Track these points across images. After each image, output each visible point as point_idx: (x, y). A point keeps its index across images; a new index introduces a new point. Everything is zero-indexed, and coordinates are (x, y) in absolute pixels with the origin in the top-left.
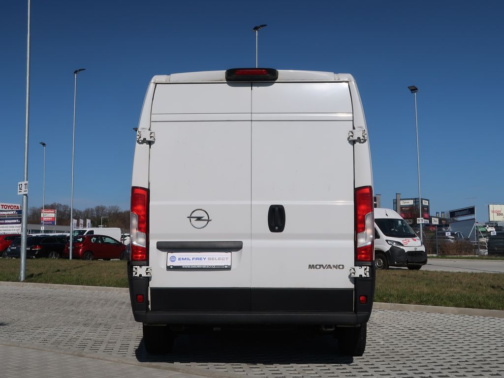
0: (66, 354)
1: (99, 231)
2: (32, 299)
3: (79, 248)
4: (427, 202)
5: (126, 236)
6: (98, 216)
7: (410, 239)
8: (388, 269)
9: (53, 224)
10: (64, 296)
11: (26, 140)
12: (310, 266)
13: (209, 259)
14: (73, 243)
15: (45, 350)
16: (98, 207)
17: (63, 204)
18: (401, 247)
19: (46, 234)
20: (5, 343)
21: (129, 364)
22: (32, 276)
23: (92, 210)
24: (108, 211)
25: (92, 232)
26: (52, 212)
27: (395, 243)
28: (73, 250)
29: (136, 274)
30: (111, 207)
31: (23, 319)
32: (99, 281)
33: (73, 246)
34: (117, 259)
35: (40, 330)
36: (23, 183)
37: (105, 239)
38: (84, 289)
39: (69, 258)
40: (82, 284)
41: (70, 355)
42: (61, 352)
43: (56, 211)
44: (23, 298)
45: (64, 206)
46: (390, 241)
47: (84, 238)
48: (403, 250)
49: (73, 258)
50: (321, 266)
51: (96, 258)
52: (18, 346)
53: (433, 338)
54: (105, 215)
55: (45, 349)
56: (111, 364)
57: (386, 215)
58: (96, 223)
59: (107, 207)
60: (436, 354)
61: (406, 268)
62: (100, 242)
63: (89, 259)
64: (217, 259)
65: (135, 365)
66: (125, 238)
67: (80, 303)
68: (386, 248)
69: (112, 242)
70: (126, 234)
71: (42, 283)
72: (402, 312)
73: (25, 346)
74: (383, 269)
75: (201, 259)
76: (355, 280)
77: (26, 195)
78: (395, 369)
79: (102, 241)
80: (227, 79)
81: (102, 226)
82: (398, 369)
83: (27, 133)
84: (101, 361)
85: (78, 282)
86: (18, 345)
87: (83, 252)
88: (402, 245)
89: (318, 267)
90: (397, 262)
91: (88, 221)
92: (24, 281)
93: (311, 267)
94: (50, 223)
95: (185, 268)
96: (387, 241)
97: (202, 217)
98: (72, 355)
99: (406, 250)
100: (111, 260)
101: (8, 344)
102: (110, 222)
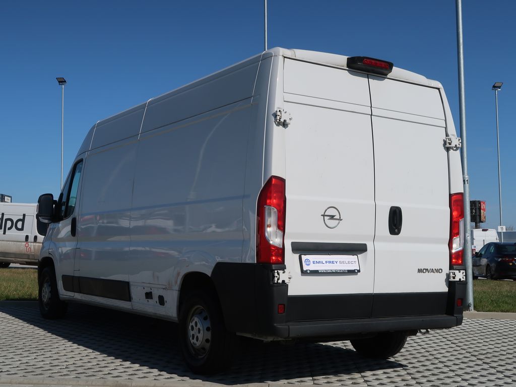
12: (419, 269)
13: (340, 262)
29: (278, 279)
50: (427, 270)
64: (347, 262)
75: (333, 262)
76: (451, 284)
80: (348, 66)
89: (425, 271)
93: (420, 271)
95: (321, 273)
97: (335, 216)
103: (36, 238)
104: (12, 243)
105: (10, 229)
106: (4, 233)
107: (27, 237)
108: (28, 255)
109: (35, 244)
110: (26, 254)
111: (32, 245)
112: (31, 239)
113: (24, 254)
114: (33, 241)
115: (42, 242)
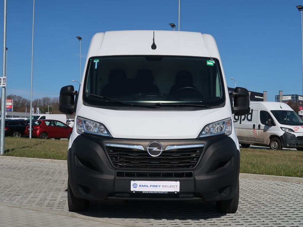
0: (61, 215)
1: (49, 116)
2: (14, 169)
3: (37, 130)
4: (302, 97)
5: (70, 121)
6: (44, 105)
7: (300, 127)
8: (282, 149)
9: (11, 110)
10: (38, 167)
11: (4, 43)
14: (32, 126)
15: (43, 212)
16: (45, 98)
17: (17, 96)
18: (292, 133)
19: (9, 118)
20: (8, 205)
21: (115, 224)
22: (8, 151)
23: (40, 100)
24: (52, 102)
25: (44, 117)
26: (10, 101)
27: (287, 130)
28: (32, 131)
30: (54, 98)
31: (14, 185)
32: (62, 156)
33: (32, 127)
34: (65, 139)
35: (32, 195)
36: (2, 78)
37: (56, 123)
38: (52, 162)
39: (29, 137)
40: (50, 158)
41: (64, 215)
42: (57, 213)
43: (13, 100)
44: (7, 168)
45: (19, 97)
46: (284, 128)
47: (39, 122)
48: (294, 136)
49: (32, 137)
51: (49, 138)
52: (20, 208)
53: (295, 201)
54: (50, 104)
55: (43, 210)
56: (100, 224)
57: (281, 107)
58: (43, 110)
59: (52, 98)
60: (296, 213)
61: (295, 149)
62: (52, 125)
63: (45, 138)
65: (120, 225)
66: (69, 123)
67: (54, 173)
68: (281, 133)
69: (62, 125)
70: (70, 120)
71: (18, 156)
72: (273, 182)
73: (25, 207)
74: (277, 150)
77: (4, 87)
78: (264, 223)
79: (54, 124)
81: (48, 113)
82: (266, 223)
83: (5, 38)
84: (92, 221)
85: (46, 157)
86: (19, 206)
87: (40, 133)
88: (293, 131)
90: (289, 145)
91: (38, 109)
92: (3, 155)
94: (9, 110)
96: (281, 128)
98: (66, 216)
99: (297, 135)
100: (61, 139)
101: (11, 205)
102: (54, 110)
103: (259, 126)
104: (245, 130)
105: (244, 120)
106: (240, 123)
107: (254, 126)
108: (255, 139)
109: (259, 130)
110: (254, 138)
111: (257, 131)
112: (257, 127)
113: (253, 138)
114: (258, 128)
115: (263, 129)
